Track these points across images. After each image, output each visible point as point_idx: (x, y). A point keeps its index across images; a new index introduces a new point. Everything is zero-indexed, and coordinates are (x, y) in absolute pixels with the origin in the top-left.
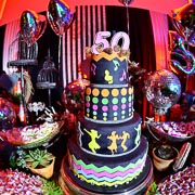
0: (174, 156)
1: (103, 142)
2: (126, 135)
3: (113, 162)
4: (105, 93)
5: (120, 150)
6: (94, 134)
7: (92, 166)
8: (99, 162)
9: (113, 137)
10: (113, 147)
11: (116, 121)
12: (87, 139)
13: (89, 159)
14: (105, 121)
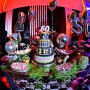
1: (42, 51)
2: (47, 50)
3: (44, 56)
4: (43, 41)
5: (46, 54)
6: (40, 49)
7: (40, 57)
8: (41, 56)
9: (44, 50)
10: (44, 52)
11: (45, 47)
12: (39, 51)
13: (39, 55)
14: (43, 47)
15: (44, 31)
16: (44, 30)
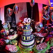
0: (40, 40)
4: (26, 31)
5: (29, 39)
6: (25, 37)
8: (26, 41)
14: (26, 35)
15: (26, 23)
16: (26, 21)
